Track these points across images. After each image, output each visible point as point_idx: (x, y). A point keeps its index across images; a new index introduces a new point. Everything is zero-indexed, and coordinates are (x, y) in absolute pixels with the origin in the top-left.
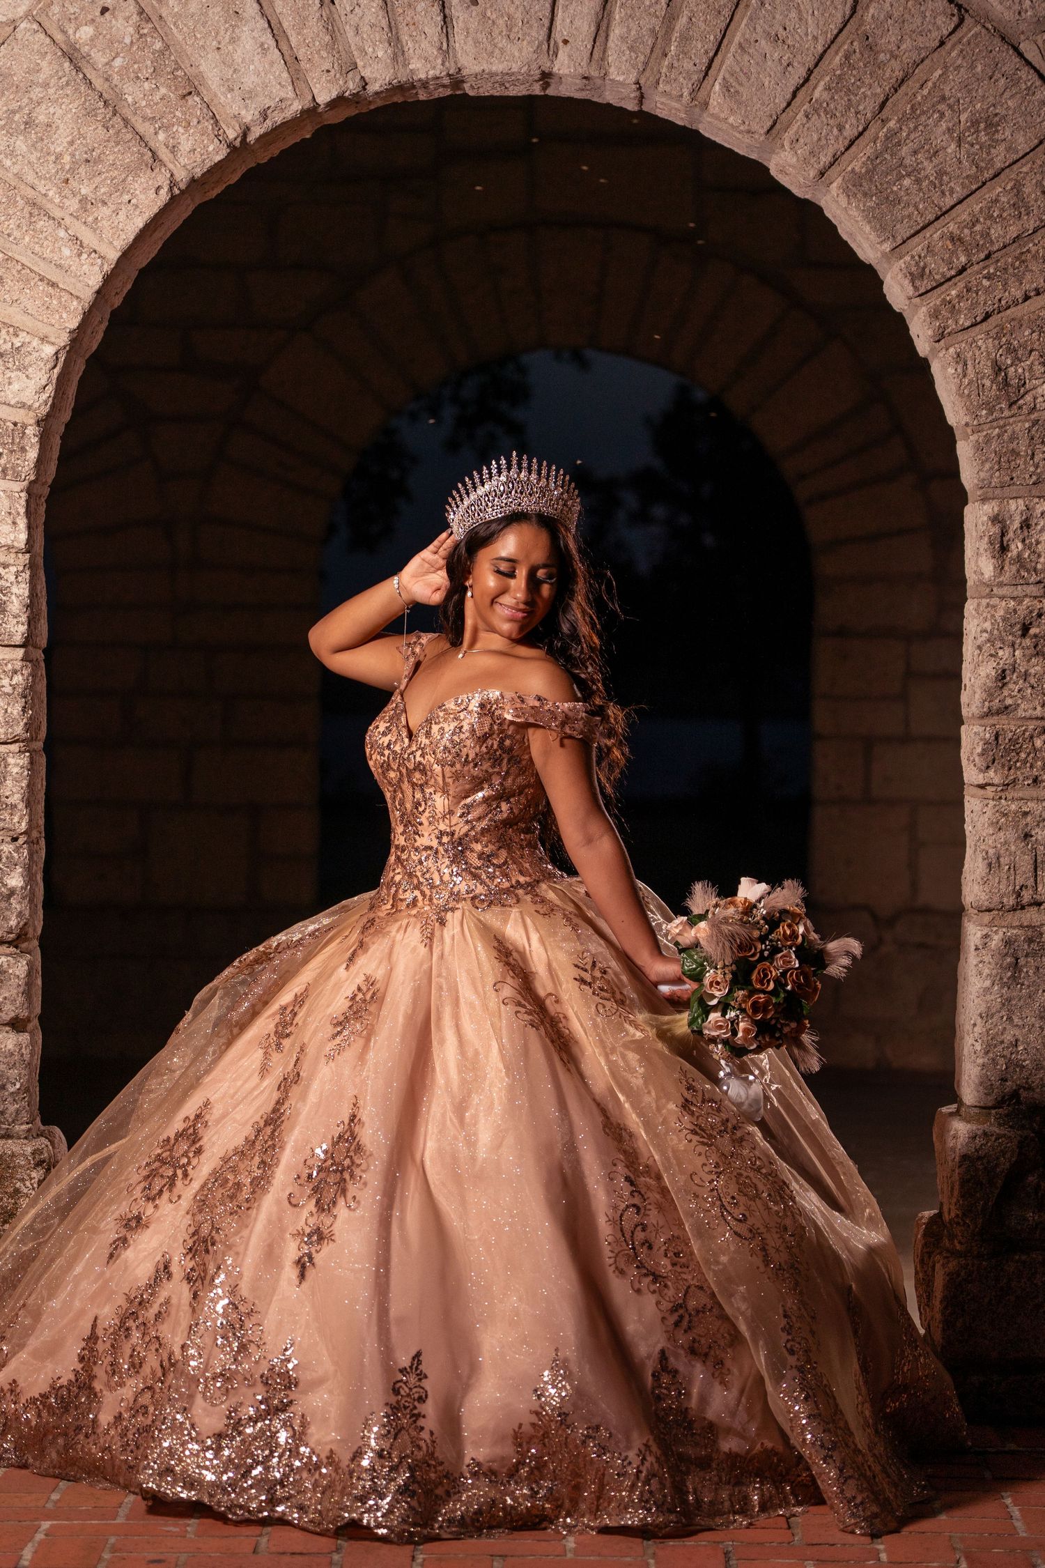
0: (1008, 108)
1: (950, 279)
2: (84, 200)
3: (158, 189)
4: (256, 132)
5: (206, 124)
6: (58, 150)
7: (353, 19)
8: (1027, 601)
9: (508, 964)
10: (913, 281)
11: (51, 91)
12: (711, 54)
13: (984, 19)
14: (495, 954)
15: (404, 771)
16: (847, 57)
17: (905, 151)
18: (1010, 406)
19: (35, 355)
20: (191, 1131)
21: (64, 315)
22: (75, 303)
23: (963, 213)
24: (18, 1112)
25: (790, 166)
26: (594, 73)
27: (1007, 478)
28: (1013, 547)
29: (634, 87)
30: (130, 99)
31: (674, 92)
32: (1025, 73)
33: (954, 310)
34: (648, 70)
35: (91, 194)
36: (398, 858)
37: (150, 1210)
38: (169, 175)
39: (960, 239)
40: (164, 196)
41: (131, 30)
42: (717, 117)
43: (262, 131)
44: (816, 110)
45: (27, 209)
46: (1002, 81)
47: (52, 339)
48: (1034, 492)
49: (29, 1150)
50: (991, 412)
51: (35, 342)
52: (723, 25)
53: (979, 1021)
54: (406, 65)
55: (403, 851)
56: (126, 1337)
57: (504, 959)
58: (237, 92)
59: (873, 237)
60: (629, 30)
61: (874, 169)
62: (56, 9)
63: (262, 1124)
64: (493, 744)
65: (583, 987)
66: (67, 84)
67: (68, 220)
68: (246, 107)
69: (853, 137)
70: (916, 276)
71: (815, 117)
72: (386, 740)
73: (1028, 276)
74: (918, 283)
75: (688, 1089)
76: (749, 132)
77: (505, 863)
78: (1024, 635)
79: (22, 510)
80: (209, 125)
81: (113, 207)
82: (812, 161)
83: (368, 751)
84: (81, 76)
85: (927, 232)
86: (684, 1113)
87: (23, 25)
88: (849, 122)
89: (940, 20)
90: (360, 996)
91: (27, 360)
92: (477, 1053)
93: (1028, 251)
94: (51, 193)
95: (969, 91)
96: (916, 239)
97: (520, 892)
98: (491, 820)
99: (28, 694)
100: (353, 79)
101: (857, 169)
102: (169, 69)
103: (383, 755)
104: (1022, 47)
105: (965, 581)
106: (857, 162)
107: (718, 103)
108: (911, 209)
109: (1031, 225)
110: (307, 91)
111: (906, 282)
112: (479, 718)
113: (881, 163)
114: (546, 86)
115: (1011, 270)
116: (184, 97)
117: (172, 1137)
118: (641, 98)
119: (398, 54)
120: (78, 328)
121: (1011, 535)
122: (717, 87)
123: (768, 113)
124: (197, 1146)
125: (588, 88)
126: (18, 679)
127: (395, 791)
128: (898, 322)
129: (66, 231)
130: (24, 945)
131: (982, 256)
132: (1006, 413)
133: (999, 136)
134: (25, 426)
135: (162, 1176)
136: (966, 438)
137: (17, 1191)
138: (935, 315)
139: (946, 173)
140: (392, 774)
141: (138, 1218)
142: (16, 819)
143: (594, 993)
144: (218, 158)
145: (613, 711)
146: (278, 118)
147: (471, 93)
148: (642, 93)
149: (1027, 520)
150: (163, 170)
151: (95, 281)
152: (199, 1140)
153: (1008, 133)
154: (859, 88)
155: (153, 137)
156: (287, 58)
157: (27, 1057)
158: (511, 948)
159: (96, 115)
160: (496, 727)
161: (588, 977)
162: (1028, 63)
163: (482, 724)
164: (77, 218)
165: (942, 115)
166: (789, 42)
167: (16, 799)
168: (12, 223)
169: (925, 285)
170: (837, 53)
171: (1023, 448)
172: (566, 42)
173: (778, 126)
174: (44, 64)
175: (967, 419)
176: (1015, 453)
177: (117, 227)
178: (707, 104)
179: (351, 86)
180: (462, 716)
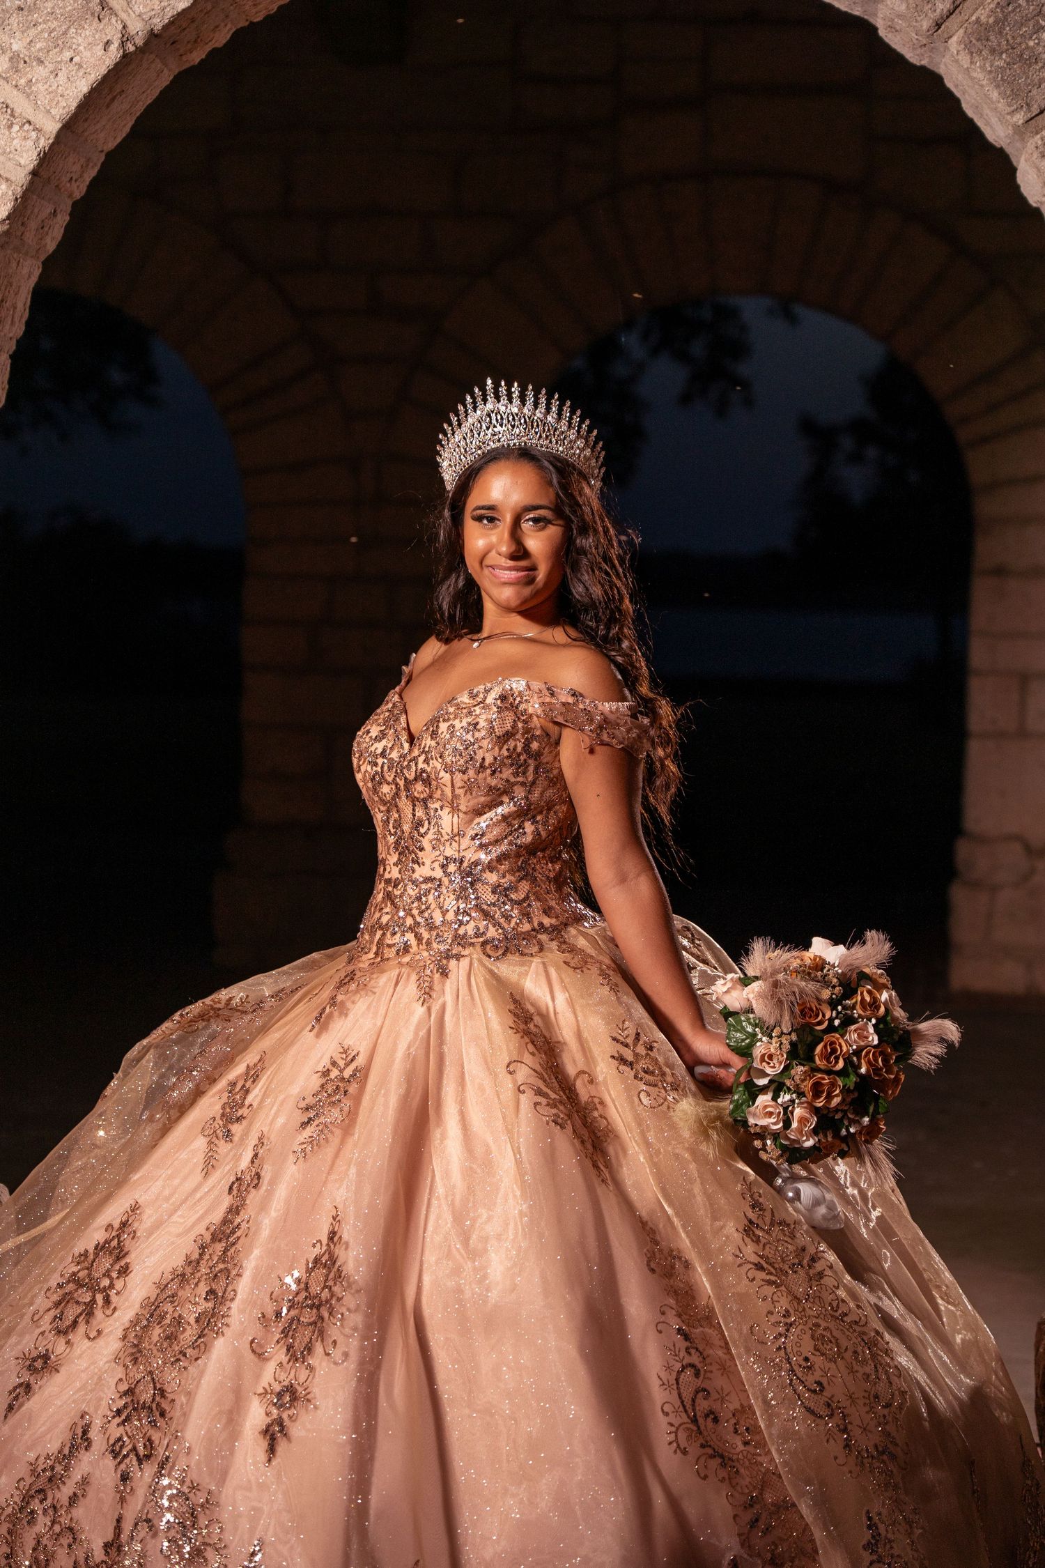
2: (15, 58)
3: (108, 43)
9: (527, 1033)
14: (510, 1020)
15: (402, 783)
20: (115, 1243)
22: (4, 187)
25: (900, 16)
35: (23, 50)
36: (389, 896)
37: (60, 1347)
38: (120, 27)
40: (114, 54)
55: (395, 886)
56: (29, 1523)
57: (522, 1026)
59: (1002, 105)
61: (1005, 18)
63: (208, 1237)
64: (516, 746)
65: (622, 1067)
72: (379, 747)
75: (753, 1207)
77: (527, 898)
81: (51, 67)
82: (926, 8)
83: (355, 761)
86: (747, 1240)
90: (334, 1073)
92: (488, 1151)
97: (543, 937)
98: (510, 843)
101: (983, 19)
103: (376, 764)
106: (983, 9)
112: (499, 712)
113: (1013, 11)
117: (91, 1251)
120: (8, 218)
124: (123, 1263)
127: (388, 811)
135: (77, 1303)
140: (386, 789)
141: (45, 1357)
143: (636, 1077)
145: (665, 709)
150: (113, 20)
151: (29, 159)
152: (127, 1254)
158: (532, 1010)
160: (520, 725)
161: (628, 1054)
163: (502, 720)
164: (7, 80)
177: (56, 92)
180: (478, 710)
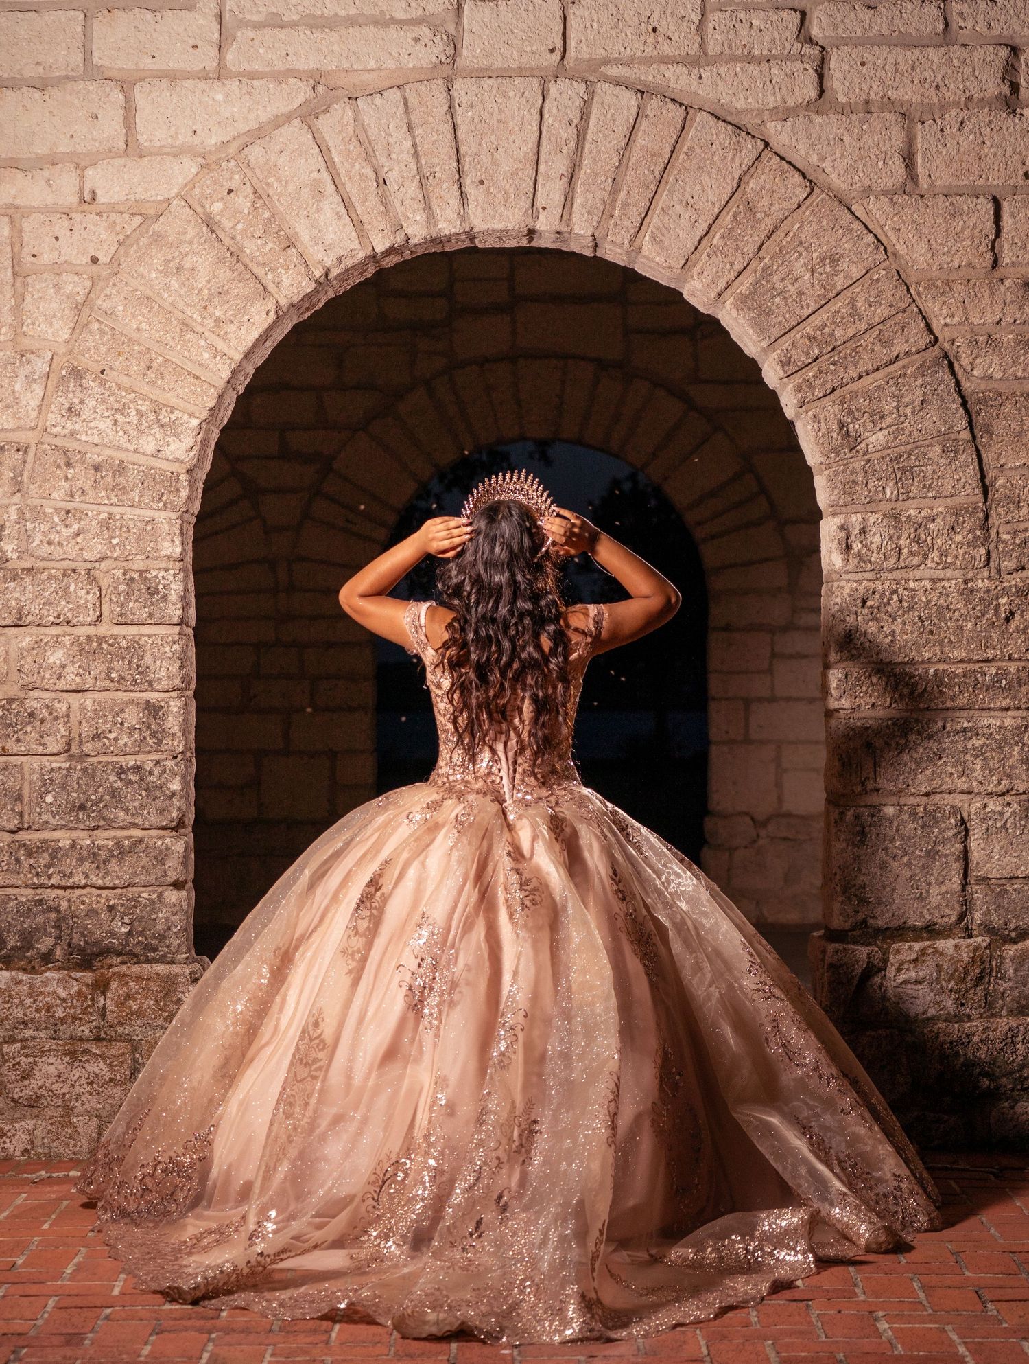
0: (845, 249)
1: (807, 365)
2: (217, 320)
3: (268, 312)
4: (334, 272)
5: (300, 267)
6: (200, 286)
7: (400, 195)
8: (865, 582)
10: (783, 367)
11: (194, 246)
12: (643, 215)
13: (827, 189)
16: (735, 216)
17: (776, 278)
18: (851, 450)
19: (185, 425)
21: (205, 398)
22: (211, 390)
23: (816, 320)
24: (179, 945)
25: (697, 291)
26: (564, 229)
27: (850, 500)
28: (854, 546)
29: (590, 239)
30: (248, 251)
31: (618, 242)
32: (856, 226)
33: (811, 387)
34: (600, 227)
35: (222, 316)
38: (275, 302)
39: (814, 338)
40: (272, 316)
41: (248, 204)
42: (647, 258)
43: (339, 271)
44: (714, 252)
45: (179, 326)
46: (841, 231)
47: (197, 415)
48: (868, 509)
49: (187, 971)
50: (838, 454)
51: (186, 417)
52: (651, 196)
53: (838, 871)
54: (435, 226)
58: (321, 246)
59: (754, 337)
60: (587, 200)
61: (755, 291)
62: (197, 191)
66: (205, 242)
67: (207, 334)
68: (327, 255)
69: (740, 270)
70: (785, 363)
71: (714, 256)
73: (861, 362)
74: (786, 368)
76: (669, 267)
78: (863, 606)
79: (178, 532)
80: (302, 268)
81: (237, 324)
82: (713, 287)
84: (215, 236)
85: (792, 334)
87: (175, 202)
88: (737, 260)
89: (798, 190)
91: (180, 429)
93: (861, 345)
94: (195, 316)
95: (818, 238)
96: (784, 338)
99: (182, 658)
100: (400, 236)
101: (743, 292)
102: (274, 231)
104: (853, 208)
105: (822, 572)
106: (743, 286)
107: (648, 248)
108: (781, 318)
109: (862, 327)
110: (368, 244)
111: (779, 368)
113: (759, 287)
114: (531, 240)
115: (849, 359)
116: (285, 249)
118: (596, 246)
119: (431, 218)
120: (214, 406)
121: (853, 538)
122: (647, 237)
123: (682, 254)
125: (559, 240)
126: (176, 647)
128: (773, 396)
129: (206, 341)
130: (182, 831)
131: (830, 349)
132: (848, 455)
133: (839, 268)
134: (179, 475)
136: (821, 473)
137: (179, 1000)
138: (798, 389)
139: (804, 293)
142: (176, 744)
144: (309, 290)
146: (348, 263)
147: (480, 246)
148: (596, 243)
149: (864, 528)
150: (271, 299)
151: (226, 374)
153: (845, 266)
154: (743, 236)
155: (264, 276)
156: (355, 222)
157: (185, 907)
159: (225, 263)
162: (858, 218)
164: (213, 332)
165: (800, 254)
166: (696, 206)
167: (175, 729)
168: (169, 337)
169: (791, 369)
170: (728, 213)
171: (860, 478)
172: (544, 208)
173: (689, 263)
174: (189, 228)
175: (822, 460)
176: (855, 482)
177: (240, 338)
178: (641, 249)
179: (399, 240)
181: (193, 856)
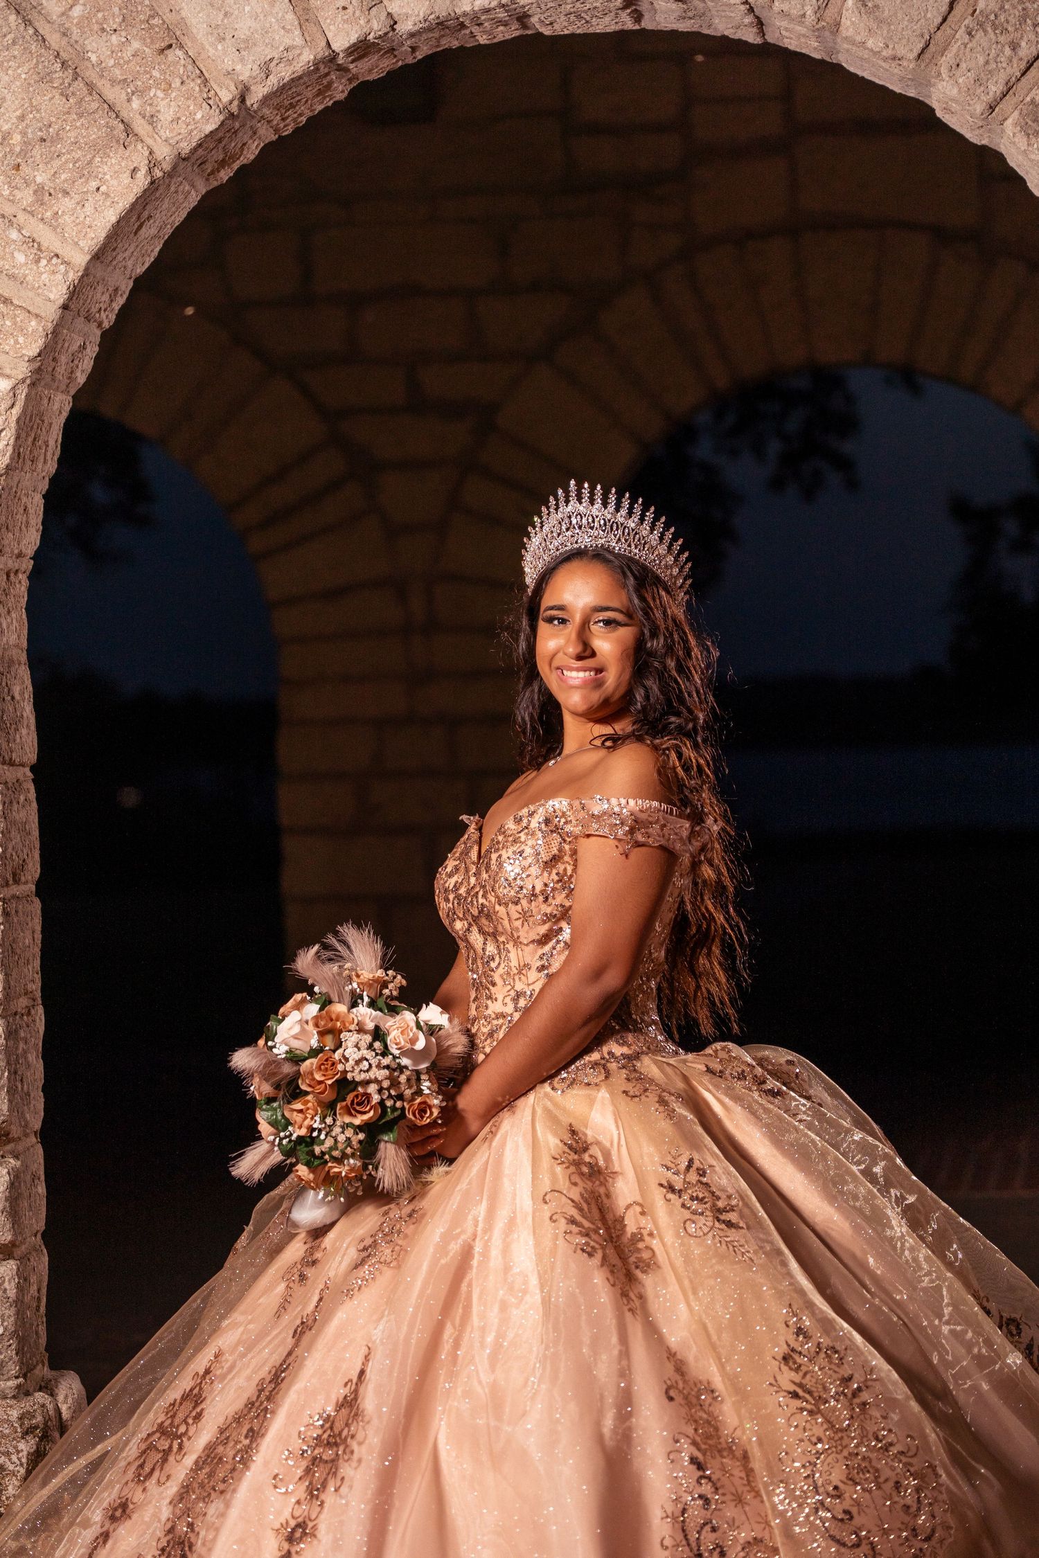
3: (135, 171)
4: (258, 93)
5: (192, 84)
6: (6, 127)
20: (197, 1390)
21: (21, 340)
22: (33, 323)
25: (952, 100)
29: (743, 7)
30: (94, 58)
31: (796, 11)
35: (48, 182)
37: (138, 1494)
38: (147, 153)
40: (142, 181)
42: (853, 41)
43: (266, 90)
44: (981, 25)
47: (8, 371)
49: (15, 1414)
58: (229, 41)
64: (565, 870)
65: (670, 1196)
66: (14, 43)
67: (22, 217)
68: (242, 60)
69: (1030, 57)
71: (981, 33)
75: (797, 1335)
76: (894, 58)
80: (195, 86)
81: (77, 198)
82: (979, 91)
84: (31, 31)
86: (786, 1368)
88: (1025, 39)
97: (613, 1066)
100: (378, 17)
102: (142, 17)
107: (853, 23)
110: (319, 35)
112: (544, 837)
114: (638, 15)
116: (162, 51)
118: (760, 24)
120: (39, 355)
123: (918, 32)
124: (199, 1410)
125: (690, 14)
129: (19, 231)
130: (2, 1146)
135: (158, 1450)
141: (125, 1506)
143: (683, 1206)
144: (210, 128)
146: (284, 73)
147: (546, 32)
148: (757, 17)
150: (139, 147)
151: (58, 294)
152: (202, 1402)
155: (126, 104)
158: (590, 1142)
159: (51, 81)
160: (567, 847)
161: (677, 1181)
163: (547, 844)
164: (32, 214)
173: (932, 48)
177: (83, 222)
178: (838, 24)
179: (376, 26)
180: (523, 836)
181: (41, 1189)
